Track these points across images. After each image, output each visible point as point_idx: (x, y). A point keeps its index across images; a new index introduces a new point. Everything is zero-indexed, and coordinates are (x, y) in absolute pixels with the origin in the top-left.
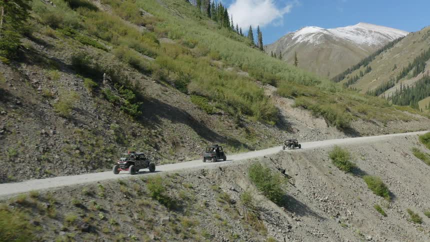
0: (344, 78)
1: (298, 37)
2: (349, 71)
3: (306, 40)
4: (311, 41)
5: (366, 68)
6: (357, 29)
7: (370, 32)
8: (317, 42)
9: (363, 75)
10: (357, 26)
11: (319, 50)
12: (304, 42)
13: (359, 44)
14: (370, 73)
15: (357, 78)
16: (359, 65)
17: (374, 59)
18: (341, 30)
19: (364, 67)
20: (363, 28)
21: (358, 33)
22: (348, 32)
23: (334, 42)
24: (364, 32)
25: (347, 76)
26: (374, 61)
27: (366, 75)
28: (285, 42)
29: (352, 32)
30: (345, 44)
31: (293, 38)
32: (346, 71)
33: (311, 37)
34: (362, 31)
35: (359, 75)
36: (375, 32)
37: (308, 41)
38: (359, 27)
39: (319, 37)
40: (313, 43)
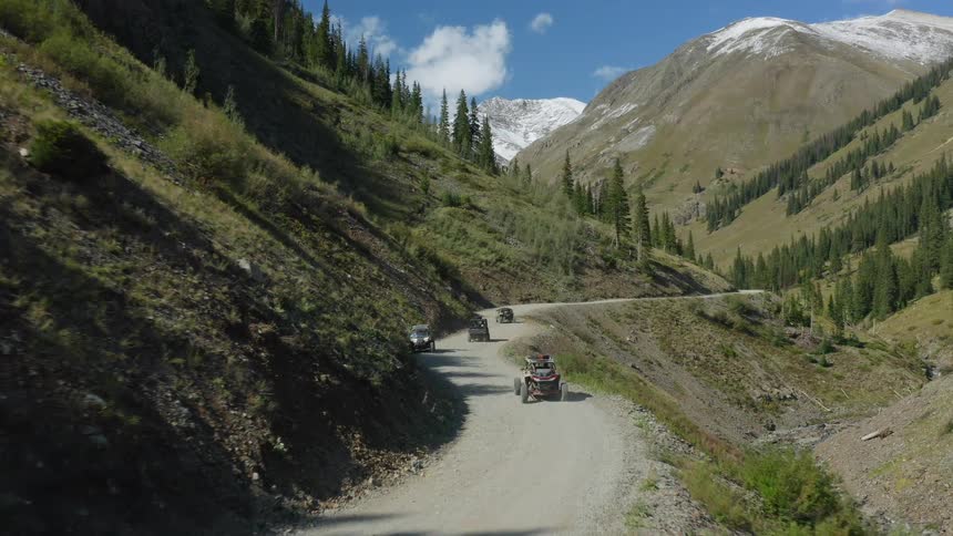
0: (850, 139)
1: (723, 45)
2: (865, 119)
3: (743, 46)
4: (758, 49)
5: (922, 104)
6: (888, 24)
7: (924, 29)
8: (774, 52)
9: (912, 127)
10: (886, 18)
11: (777, 71)
12: (738, 51)
13: (895, 60)
14: (936, 118)
15: (892, 137)
16: (899, 101)
18: (842, 28)
19: (915, 103)
20: (903, 21)
21: (890, 33)
22: (864, 32)
23: (824, 51)
24: (908, 32)
25: (859, 134)
26: (945, 85)
27: (925, 126)
28: (686, 59)
29: (872, 30)
30: (855, 58)
31: (709, 48)
32: (858, 120)
33: (757, 37)
34: (899, 27)
35: (899, 125)
36: (937, 30)
37: (749, 48)
38: (893, 19)
39: (779, 38)
40: (763, 54)
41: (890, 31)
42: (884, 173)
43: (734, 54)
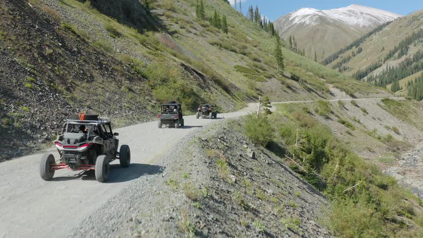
0: (337, 57)
1: (295, 18)
2: (342, 52)
3: (303, 21)
4: (308, 22)
5: (357, 49)
6: (350, 11)
7: (362, 13)
8: (313, 24)
9: (355, 56)
10: (349, 8)
11: (315, 31)
12: (301, 23)
13: (352, 26)
14: (361, 54)
15: (349, 58)
16: (351, 46)
17: (365, 40)
18: (334, 12)
20: (355, 10)
21: (350, 15)
22: (342, 14)
23: (328, 23)
24: (356, 14)
25: (340, 56)
26: (364, 43)
27: (358, 56)
28: (282, 22)
29: (344, 13)
30: (338, 25)
31: (290, 19)
32: (339, 51)
33: (307, 18)
34: (354, 12)
35: (351, 55)
36: (366, 14)
37: (305, 22)
38: (352, 9)
39: (315, 19)
40: (309, 25)
41: (351, 13)
42: (346, 69)
43: (300, 24)
